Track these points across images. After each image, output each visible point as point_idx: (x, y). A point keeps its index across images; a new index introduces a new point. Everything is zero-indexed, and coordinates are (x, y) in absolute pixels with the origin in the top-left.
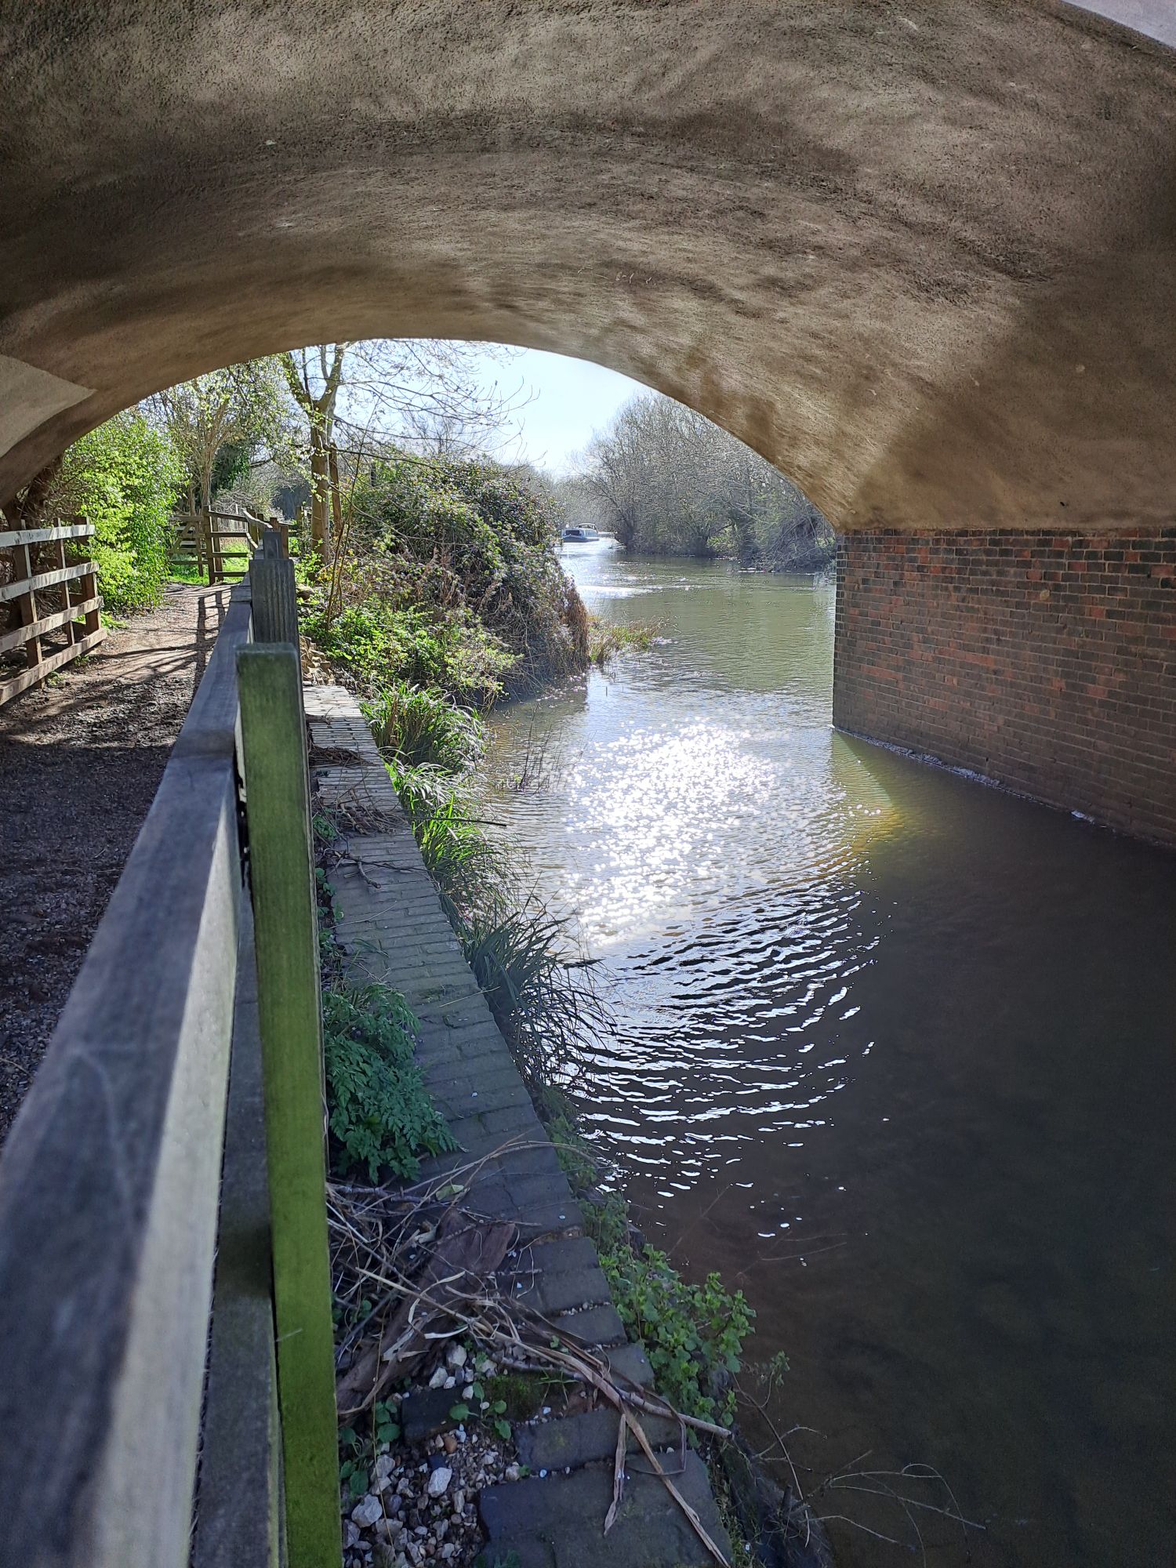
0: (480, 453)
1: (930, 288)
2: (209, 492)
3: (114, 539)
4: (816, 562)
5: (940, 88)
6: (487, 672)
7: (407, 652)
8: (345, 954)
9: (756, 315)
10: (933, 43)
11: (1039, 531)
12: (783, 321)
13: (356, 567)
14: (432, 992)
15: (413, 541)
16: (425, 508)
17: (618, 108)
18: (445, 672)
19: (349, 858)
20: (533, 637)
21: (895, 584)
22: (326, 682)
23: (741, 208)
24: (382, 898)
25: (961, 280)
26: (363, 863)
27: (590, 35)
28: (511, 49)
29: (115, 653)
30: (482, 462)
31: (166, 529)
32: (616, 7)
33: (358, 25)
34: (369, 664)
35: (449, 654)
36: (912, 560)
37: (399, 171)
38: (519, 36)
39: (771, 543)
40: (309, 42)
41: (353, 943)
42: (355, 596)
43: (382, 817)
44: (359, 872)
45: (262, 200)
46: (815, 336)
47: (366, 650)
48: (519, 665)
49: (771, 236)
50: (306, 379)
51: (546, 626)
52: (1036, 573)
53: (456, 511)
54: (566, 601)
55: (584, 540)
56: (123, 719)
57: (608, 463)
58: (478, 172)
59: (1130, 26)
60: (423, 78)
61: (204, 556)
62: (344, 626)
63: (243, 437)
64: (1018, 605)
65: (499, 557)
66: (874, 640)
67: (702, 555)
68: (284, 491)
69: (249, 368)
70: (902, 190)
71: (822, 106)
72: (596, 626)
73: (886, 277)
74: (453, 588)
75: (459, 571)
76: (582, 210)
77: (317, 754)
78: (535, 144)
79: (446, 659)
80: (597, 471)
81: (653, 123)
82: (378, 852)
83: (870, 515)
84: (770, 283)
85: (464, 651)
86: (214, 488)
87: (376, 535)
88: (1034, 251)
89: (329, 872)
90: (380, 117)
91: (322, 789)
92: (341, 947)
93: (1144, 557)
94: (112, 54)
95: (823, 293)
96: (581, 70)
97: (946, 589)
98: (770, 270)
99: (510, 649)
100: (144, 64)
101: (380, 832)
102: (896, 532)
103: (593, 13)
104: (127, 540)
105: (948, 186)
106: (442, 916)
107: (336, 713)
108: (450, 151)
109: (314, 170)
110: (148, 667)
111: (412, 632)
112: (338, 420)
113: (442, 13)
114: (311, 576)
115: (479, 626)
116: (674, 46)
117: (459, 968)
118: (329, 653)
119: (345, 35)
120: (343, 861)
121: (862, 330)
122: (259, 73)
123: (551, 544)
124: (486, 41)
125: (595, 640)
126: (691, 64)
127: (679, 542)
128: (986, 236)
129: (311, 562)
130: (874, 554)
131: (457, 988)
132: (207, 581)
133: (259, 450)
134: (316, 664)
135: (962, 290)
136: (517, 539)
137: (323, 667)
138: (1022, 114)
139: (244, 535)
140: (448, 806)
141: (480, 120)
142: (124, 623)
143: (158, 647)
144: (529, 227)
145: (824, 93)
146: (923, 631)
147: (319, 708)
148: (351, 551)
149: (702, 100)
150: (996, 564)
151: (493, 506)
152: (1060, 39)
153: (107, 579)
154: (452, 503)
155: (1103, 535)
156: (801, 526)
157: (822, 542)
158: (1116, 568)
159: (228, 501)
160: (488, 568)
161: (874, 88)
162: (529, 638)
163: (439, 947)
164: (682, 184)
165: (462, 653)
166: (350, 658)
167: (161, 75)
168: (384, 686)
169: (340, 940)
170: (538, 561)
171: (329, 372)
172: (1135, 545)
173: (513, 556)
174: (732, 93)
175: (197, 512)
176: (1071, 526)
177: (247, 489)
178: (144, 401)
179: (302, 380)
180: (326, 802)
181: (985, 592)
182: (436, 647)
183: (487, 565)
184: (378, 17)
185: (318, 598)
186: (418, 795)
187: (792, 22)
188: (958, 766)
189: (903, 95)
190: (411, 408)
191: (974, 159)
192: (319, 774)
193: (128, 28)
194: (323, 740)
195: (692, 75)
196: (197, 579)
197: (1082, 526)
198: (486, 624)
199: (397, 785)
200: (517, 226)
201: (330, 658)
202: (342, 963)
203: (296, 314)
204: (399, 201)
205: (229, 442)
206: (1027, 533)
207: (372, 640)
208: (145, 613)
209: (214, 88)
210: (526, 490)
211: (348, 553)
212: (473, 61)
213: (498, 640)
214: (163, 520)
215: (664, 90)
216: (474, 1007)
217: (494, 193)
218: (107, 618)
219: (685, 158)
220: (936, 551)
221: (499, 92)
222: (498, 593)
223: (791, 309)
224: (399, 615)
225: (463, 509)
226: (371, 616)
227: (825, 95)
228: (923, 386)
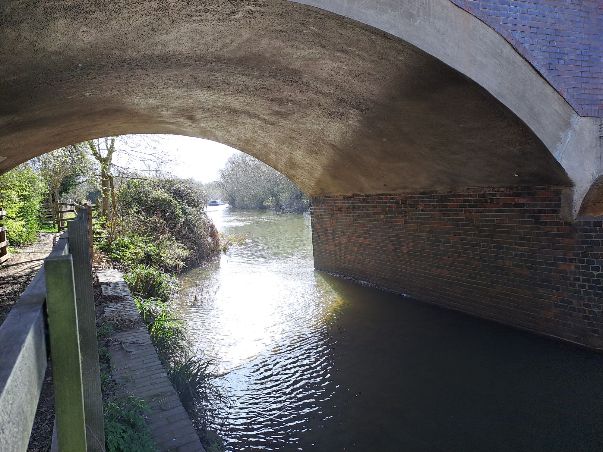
0: (172, 175)
1: (331, 114)
2: (58, 195)
3: (14, 216)
4: (304, 209)
5: (327, 49)
6: (178, 259)
7: (144, 253)
8: (115, 384)
9: (272, 124)
10: (323, 35)
11: (378, 194)
12: (282, 126)
13: (121, 221)
14: (155, 396)
15: (145, 209)
16: (150, 196)
17: (216, 54)
18: (161, 259)
19: (118, 341)
20: (197, 244)
21: (331, 215)
22: (109, 268)
23: (263, 88)
24: (132, 357)
25: (341, 111)
26: (124, 343)
27: (203, 30)
28: (175, 34)
29: (14, 263)
30: (173, 178)
31: (39, 211)
32: (212, 21)
33: (115, 25)
34: (128, 259)
35: (162, 252)
36: (337, 206)
37: (134, 75)
38: (177, 30)
39: (286, 203)
40: (95, 31)
41: (119, 378)
42: (121, 232)
43: (132, 322)
44: (122, 347)
45: (78, 85)
46: (294, 130)
47: (126, 254)
48: (191, 254)
49: (275, 97)
50: (99, 150)
51: (202, 238)
52: (379, 209)
53: (163, 197)
54: (209, 228)
55: (218, 205)
56: (16, 291)
57: (224, 177)
58: (165, 75)
59: (386, 31)
60: (141, 43)
61: (56, 220)
62: (116, 244)
63: (73, 173)
64: (374, 221)
65: (181, 213)
66: (326, 236)
67: (262, 208)
68: (91, 193)
69: (74, 147)
70: (318, 82)
71: (287, 55)
72: (222, 237)
73: (317, 111)
74: (163, 226)
75: (165, 220)
76: (205, 89)
77: (104, 298)
78: (186, 66)
79: (161, 254)
80: (219, 180)
81: (229, 59)
82: (130, 338)
83: (320, 192)
84: (277, 113)
85: (168, 251)
86: (61, 193)
87: (130, 208)
88: (364, 102)
89: (109, 348)
90: (125, 56)
91: (106, 313)
92: (114, 381)
93: (414, 202)
94: (13, 33)
95: (295, 116)
96: (201, 41)
97: (349, 216)
98: (276, 109)
99: (187, 248)
100: (27, 37)
101: (131, 329)
102: (330, 197)
103: (203, 23)
104: (21, 216)
105: (333, 80)
106: (159, 362)
107: (112, 280)
108: (153, 68)
109: (99, 74)
110: (29, 268)
111: (146, 245)
112: (113, 165)
113: (147, 22)
114: (102, 226)
115: (174, 240)
116: (234, 34)
117: (167, 384)
118: (110, 256)
119: (110, 28)
120: (115, 343)
121: (310, 128)
122: (75, 41)
123: (202, 207)
124: (165, 31)
125: (222, 243)
126: (241, 40)
127: (253, 204)
128: (348, 97)
129: (102, 220)
130: (323, 205)
131: (166, 393)
132: (57, 230)
133: (80, 177)
134: (104, 261)
135: (342, 115)
136: (189, 206)
137: (108, 262)
138: (355, 58)
139: (73, 211)
140: (162, 314)
141: (165, 58)
142: (19, 250)
143: (34, 259)
144: (185, 94)
145: (288, 50)
146: (343, 231)
147: (105, 279)
148: (119, 215)
149: (245, 52)
150: (365, 206)
151: (178, 194)
152: (364, 35)
153: (11, 233)
154: (162, 194)
155: (400, 195)
156: (297, 196)
157: (305, 202)
158: (405, 206)
159: (67, 198)
160: (177, 218)
161: (305, 49)
162: (195, 243)
163: (158, 376)
164: (241, 80)
165: (167, 251)
166: (119, 257)
167: (34, 41)
168: (134, 268)
169: (114, 378)
170: (197, 214)
171: (109, 148)
172: (411, 198)
173: (187, 213)
174: (256, 50)
175: (53, 203)
176: (388, 192)
177: (75, 193)
178: (30, 161)
179: (98, 151)
180: (108, 318)
181: (362, 216)
182: (156, 250)
183: (177, 216)
184: (122, 23)
185: (105, 234)
186: (149, 311)
187: (275, 28)
188: (361, 280)
189: (315, 52)
190: (143, 159)
191: (341, 72)
192: (105, 307)
193: (20, 24)
194: (106, 291)
195: (241, 43)
196: (53, 230)
197: (392, 192)
198: (177, 239)
199: (140, 308)
200: (181, 94)
201: (110, 258)
202: (115, 388)
203: (93, 126)
204: (133, 85)
205: (67, 175)
206: (375, 195)
207: (129, 249)
208: (29, 245)
209: (57, 46)
210: (191, 187)
211: (118, 216)
212: (161, 37)
213: (182, 245)
214: (37, 207)
215: (232, 49)
216: (174, 400)
217: (171, 82)
218: (11, 249)
219: (241, 71)
220: (344, 203)
221: (171, 48)
222: (182, 227)
223: (285, 122)
224: (140, 239)
225: (166, 196)
226: (129, 240)
227: (289, 51)
228: (334, 147)
